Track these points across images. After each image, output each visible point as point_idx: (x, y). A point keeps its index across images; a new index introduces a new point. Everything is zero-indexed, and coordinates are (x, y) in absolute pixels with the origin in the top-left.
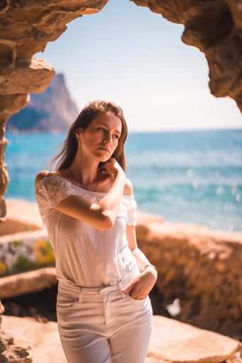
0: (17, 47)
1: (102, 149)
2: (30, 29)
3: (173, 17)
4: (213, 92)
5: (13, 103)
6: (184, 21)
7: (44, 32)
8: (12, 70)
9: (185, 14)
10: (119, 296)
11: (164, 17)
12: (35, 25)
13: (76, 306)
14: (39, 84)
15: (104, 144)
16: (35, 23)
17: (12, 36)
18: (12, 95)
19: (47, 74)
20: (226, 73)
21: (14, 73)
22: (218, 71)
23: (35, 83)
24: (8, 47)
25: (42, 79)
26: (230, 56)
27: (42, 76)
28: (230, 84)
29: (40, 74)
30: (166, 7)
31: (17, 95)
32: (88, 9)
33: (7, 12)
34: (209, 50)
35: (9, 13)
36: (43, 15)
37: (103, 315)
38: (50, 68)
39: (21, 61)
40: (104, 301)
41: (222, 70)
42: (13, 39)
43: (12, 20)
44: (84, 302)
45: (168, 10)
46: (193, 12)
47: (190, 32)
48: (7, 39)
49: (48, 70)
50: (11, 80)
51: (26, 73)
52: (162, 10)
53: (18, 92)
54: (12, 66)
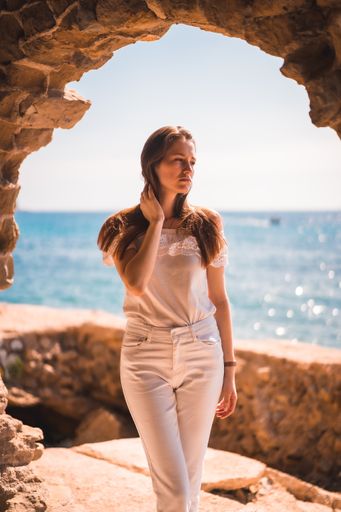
0: (52, 73)
1: (184, 180)
2: (72, 53)
3: (273, 50)
4: (314, 122)
5: (37, 139)
6: (284, 55)
7: (89, 59)
8: (44, 100)
9: (286, 47)
10: (191, 340)
11: (262, 49)
12: (82, 50)
13: (144, 345)
14: (70, 118)
15: (185, 175)
16: (83, 47)
17: (51, 61)
18: (37, 130)
19: (82, 106)
20: (329, 104)
21: (46, 103)
22: (320, 102)
23: (67, 117)
24: (41, 73)
25: (75, 113)
26: (333, 88)
27: (76, 109)
28: (332, 114)
29: (73, 107)
30: (266, 39)
31: (42, 130)
32: (150, 36)
33: (53, 33)
34: (311, 82)
35: (56, 35)
36: (97, 39)
37: (171, 358)
38: (85, 100)
39: (53, 90)
40: (174, 342)
41: (325, 101)
42: (52, 64)
43: (56, 43)
44: (152, 342)
45: (267, 42)
46: (295, 46)
47: (291, 65)
48: (45, 64)
49: (83, 102)
50: (40, 111)
51: (59, 104)
52: (262, 43)
53: (45, 127)
54: (45, 95)
